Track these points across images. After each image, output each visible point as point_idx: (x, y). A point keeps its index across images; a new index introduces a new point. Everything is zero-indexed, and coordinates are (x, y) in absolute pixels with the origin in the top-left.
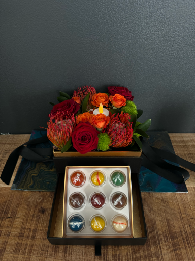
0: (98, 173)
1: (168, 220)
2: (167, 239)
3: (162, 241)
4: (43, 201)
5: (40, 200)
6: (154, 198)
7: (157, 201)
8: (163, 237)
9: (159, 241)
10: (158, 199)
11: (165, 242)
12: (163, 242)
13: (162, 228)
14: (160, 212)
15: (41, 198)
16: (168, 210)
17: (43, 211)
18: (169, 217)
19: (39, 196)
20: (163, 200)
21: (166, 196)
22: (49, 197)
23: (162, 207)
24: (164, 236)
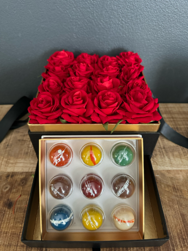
0: (91, 147)
1: (183, 215)
2: (184, 243)
3: (177, 246)
4: (10, 190)
5: (7, 189)
6: (163, 186)
7: (167, 189)
8: (177, 240)
9: (173, 246)
10: (168, 186)
11: (181, 247)
12: (179, 247)
13: (176, 226)
14: (171, 204)
15: (9, 187)
16: (182, 201)
17: (10, 205)
18: (185, 212)
19: (6, 184)
20: (174, 188)
21: (178, 183)
22: (19, 185)
23: (173, 197)
24: (179, 239)
